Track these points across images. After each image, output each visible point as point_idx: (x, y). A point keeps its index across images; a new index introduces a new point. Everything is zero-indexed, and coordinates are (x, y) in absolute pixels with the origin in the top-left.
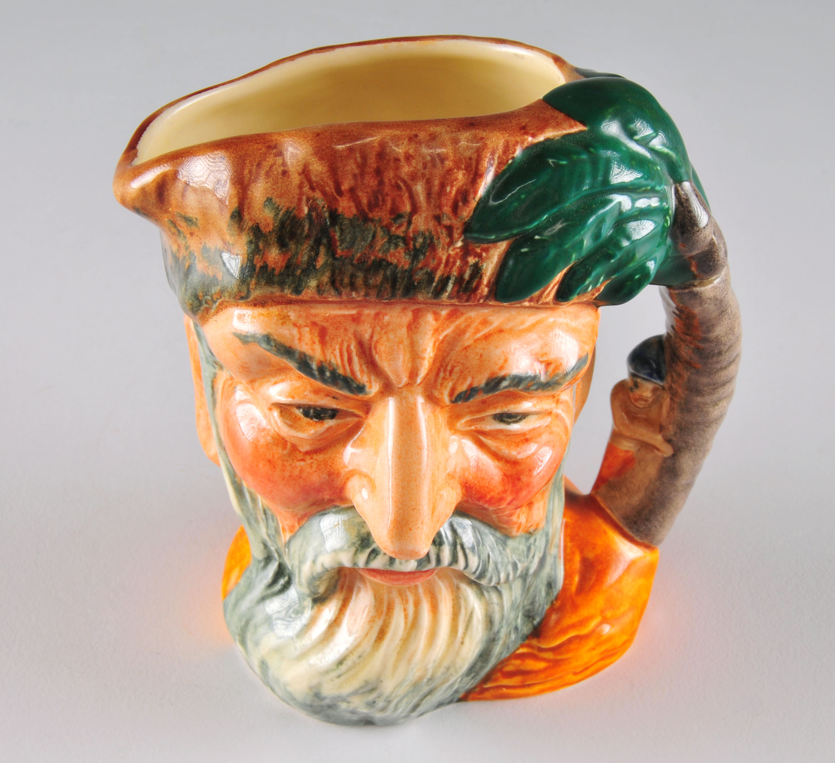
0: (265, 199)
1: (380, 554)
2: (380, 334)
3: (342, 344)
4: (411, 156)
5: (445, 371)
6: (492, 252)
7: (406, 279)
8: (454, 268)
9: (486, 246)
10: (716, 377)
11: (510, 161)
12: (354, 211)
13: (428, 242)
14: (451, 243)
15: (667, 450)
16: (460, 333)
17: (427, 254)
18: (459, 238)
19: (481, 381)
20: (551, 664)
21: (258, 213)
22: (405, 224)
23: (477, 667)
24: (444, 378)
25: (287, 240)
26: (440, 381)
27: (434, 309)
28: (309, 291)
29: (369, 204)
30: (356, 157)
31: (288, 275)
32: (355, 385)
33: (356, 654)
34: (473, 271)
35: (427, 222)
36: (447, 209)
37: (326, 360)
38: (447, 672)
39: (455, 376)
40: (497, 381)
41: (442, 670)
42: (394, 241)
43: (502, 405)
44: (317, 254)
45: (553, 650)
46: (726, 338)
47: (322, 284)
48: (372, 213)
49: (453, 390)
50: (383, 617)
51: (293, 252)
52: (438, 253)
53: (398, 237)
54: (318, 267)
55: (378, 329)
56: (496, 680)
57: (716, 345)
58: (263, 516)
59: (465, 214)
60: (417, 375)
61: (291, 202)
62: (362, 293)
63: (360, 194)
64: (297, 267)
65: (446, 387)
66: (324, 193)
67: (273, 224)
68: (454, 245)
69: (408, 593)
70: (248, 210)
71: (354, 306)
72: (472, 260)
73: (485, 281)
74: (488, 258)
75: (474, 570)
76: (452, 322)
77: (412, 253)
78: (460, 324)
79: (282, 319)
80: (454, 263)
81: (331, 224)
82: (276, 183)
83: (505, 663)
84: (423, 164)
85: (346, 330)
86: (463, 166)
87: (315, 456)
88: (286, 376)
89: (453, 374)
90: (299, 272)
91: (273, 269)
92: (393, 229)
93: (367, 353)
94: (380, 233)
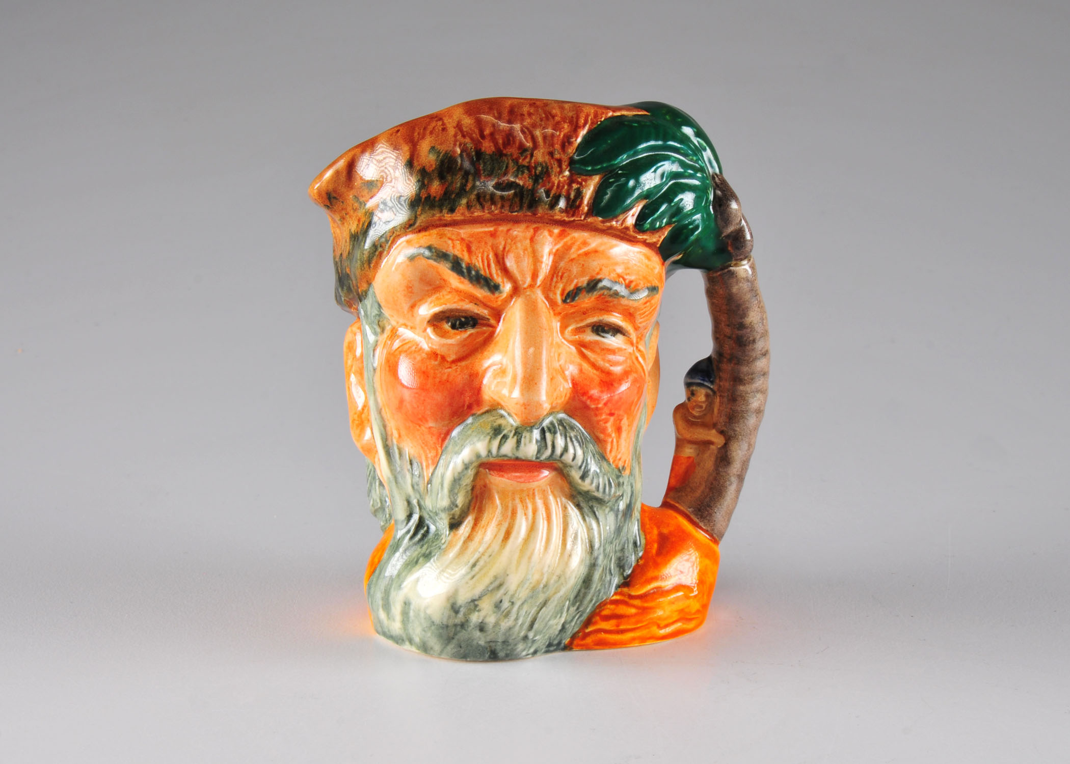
0: (430, 148)
1: (509, 438)
2: (510, 244)
3: (483, 254)
4: (532, 113)
5: (557, 276)
6: (589, 182)
7: (530, 196)
8: (563, 190)
9: (585, 177)
10: (753, 366)
11: (599, 123)
12: (493, 149)
13: (545, 170)
14: (561, 172)
15: (719, 441)
16: (567, 248)
17: (544, 179)
18: (567, 168)
19: (583, 281)
20: (640, 611)
21: (424, 159)
22: (529, 156)
23: (581, 594)
24: (557, 282)
25: (445, 174)
26: (553, 284)
27: (549, 228)
28: (461, 207)
29: (504, 144)
30: (494, 113)
31: (446, 200)
32: (492, 284)
33: (487, 555)
34: (576, 193)
35: (544, 156)
36: (557, 147)
37: (472, 263)
38: (558, 581)
39: (564, 280)
40: (595, 282)
41: (555, 578)
42: (521, 169)
43: (598, 315)
44: (467, 181)
45: (641, 597)
46: (757, 325)
47: (471, 200)
48: (505, 149)
49: (563, 290)
50: (508, 520)
51: (450, 182)
52: (551, 179)
53: (524, 166)
54: (467, 190)
55: (509, 241)
56: (596, 623)
57: (751, 331)
58: (409, 467)
59: (570, 151)
60: (537, 276)
61: (448, 147)
62: (499, 206)
63: (497, 137)
64: (452, 192)
65: (559, 288)
66: (472, 139)
67: (435, 164)
68: (562, 173)
69: (528, 501)
70: (417, 159)
71: (492, 225)
72: (575, 186)
73: (586, 202)
74: (586, 186)
75: (580, 464)
76: (562, 239)
77: (534, 178)
78: (567, 242)
79: (439, 235)
80: (563, 187)
81: (476, 159)
82: (437, 136)
83: (603, 608)
84: (540, 119)
85: (486, 243)
86: (567, 121)
87: (459, 364)
88: (439, 294)
89: (563, 278)
90: (453, 196)
91: (435, 197)
92: (520, 161)
93: (501, 262)
94: (511, 164)
